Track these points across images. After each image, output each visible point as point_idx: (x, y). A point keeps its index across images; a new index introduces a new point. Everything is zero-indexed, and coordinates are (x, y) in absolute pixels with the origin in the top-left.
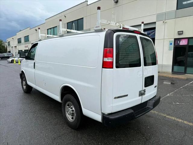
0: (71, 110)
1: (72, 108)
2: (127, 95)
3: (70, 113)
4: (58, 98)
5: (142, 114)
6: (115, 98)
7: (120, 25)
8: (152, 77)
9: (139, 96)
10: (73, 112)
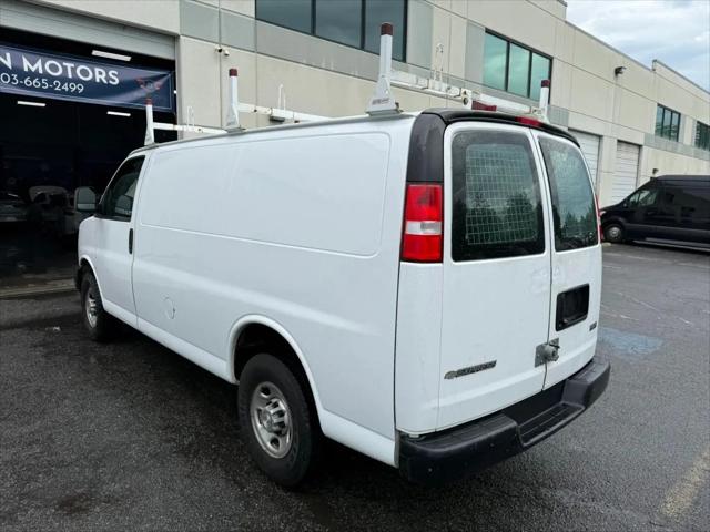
0: (272, 412)
1: (276, 405)
2: (492, 365)
3: (270, 422)
4: (222, 367)
5: (547, 432)
6: (450, 375)
7: (465, 93)
8: (583, 292)
9: (536, 366)
10: (280, 419)
